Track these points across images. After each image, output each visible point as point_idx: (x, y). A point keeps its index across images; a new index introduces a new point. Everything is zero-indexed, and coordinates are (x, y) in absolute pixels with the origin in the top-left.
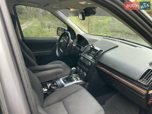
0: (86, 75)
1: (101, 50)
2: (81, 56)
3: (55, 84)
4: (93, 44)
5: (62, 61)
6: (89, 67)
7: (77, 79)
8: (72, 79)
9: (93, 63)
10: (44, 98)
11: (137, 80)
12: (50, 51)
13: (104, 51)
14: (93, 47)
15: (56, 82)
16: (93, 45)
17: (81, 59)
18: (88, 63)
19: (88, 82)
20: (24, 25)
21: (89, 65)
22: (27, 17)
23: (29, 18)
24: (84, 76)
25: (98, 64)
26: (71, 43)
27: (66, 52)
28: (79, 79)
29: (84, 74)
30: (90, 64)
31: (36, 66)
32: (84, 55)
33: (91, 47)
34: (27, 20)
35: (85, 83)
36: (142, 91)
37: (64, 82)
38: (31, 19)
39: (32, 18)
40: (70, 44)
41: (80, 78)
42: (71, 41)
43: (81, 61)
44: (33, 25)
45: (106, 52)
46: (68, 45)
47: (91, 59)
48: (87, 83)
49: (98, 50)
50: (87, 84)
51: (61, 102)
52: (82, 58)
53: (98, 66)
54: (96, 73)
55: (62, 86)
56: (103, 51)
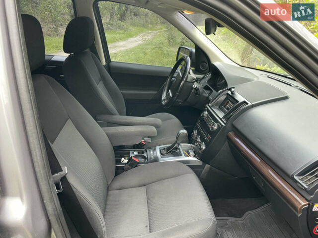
0: (205, 150)
1: (245, 102)
2: (205, 110)
3: (145, 155)
4: (234, 88)
5: (174, 115)
6: (213, 133)
7: (189, 154)
8: (178, 151)
9: (223, 125)
10: (117, 174)
11: (293, 175)
12: (156, 92)
13: (250, 104)
14: (232, 93)
15: (148, 151)
16: (233, 90)
17: (203, 116)
18: (213, 125)
19: (207, 163)
20: (138, 39)
21: (212, 129)
22: (147, 21)
23: (149, 25)
24: (200, 149)
25: (233, 131)
26: (188, 80)
27: (175, 98)
28: (192, 153)
29: (200, 145)
30: (216, 128)
31: (115, 115)
32: (211, 108)
33: (228, 94)
34: (146, 28)
35: (201, 164)
36: (297, 201)
37: (161, 154)
38: (154, 27)
39: (156, 24)
40: (186, 81)
41: (195, 153)
42: (192, 75)
43: (202, 119)
44: (153, 40)
45: (253, 106)
46: (182, 83)
47: (221, 117)
48: (207, 166)
49: (238, 102)
50: (206, 168)
51: (144, 188)
52: (206, 113)
53: (231, 134)
54: (225, 147)
55: (156, 160)
56: (248, 104)
